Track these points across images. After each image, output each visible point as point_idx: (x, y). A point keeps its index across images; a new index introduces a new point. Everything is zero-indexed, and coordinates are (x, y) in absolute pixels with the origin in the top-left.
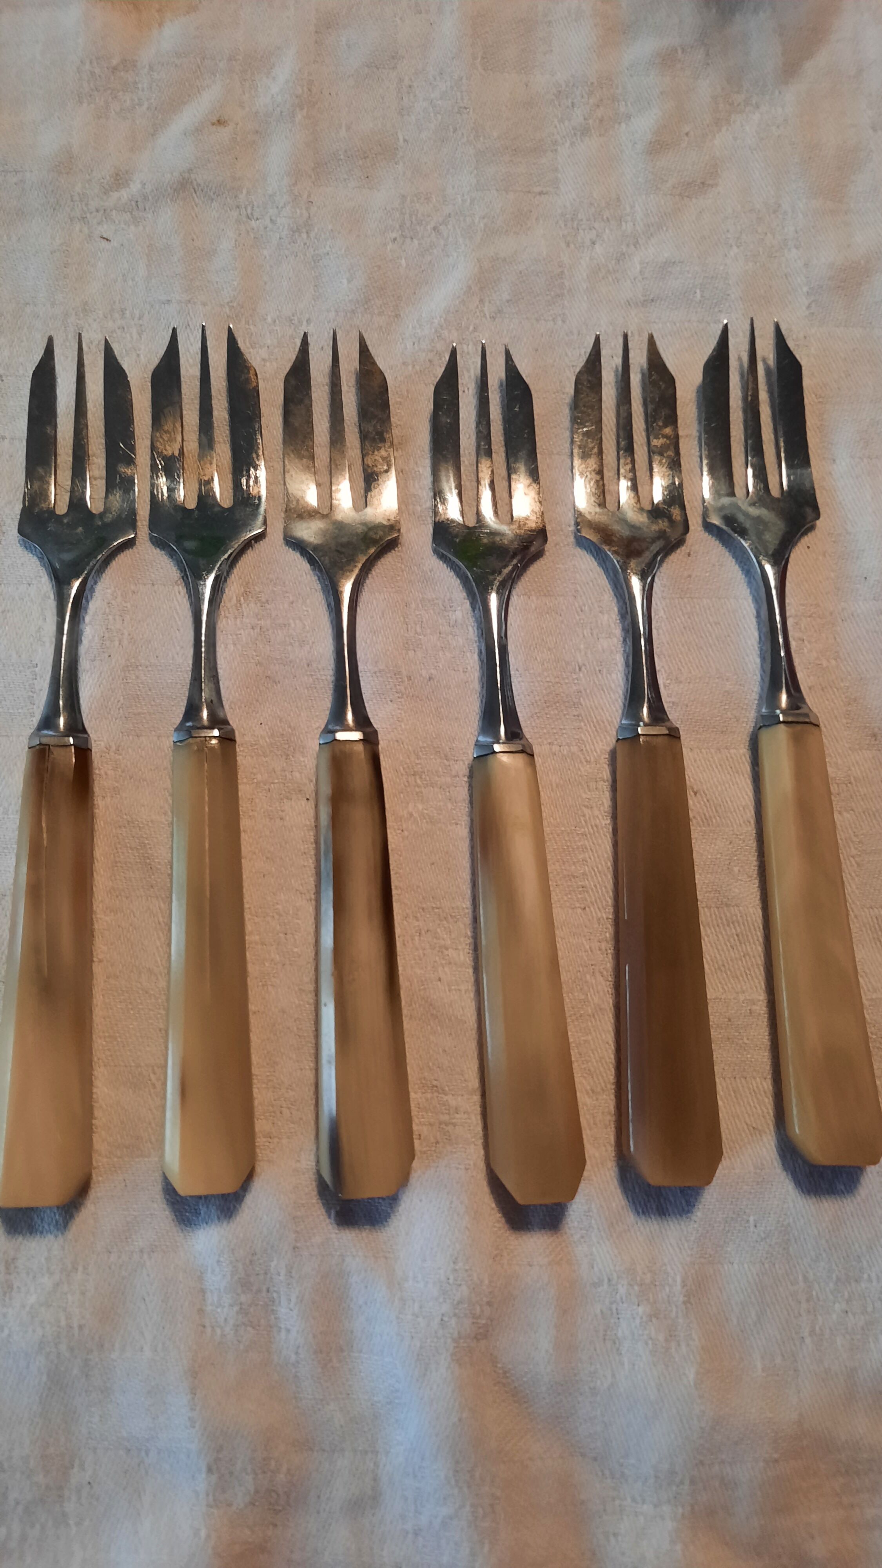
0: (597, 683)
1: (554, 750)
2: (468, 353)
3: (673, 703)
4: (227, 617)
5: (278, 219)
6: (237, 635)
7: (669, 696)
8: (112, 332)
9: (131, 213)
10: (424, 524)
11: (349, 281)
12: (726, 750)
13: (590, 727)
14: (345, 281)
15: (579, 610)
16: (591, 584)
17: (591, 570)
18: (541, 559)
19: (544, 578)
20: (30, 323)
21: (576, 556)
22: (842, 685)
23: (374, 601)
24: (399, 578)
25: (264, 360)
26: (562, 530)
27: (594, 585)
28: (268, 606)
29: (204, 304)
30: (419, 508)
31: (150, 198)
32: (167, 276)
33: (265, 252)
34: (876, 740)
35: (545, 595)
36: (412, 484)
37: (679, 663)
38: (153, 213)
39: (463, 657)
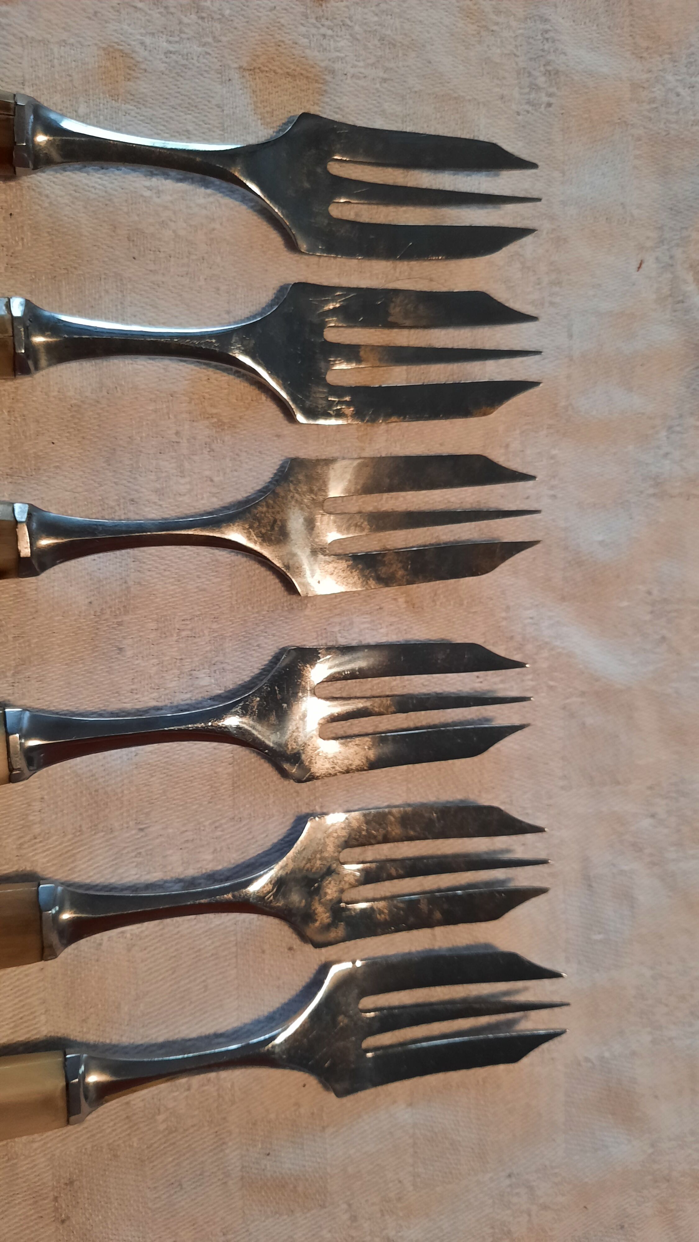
0: (125, 851)
1: (34, 804)
2: (523, 681)
3: (100, 944)
4: (190, 403)
5: (668, 462)
6: (168, 414)
7: (110, 939)
8: (534, 271)
9: (670, 295)
10: (318, 636)
11: (601, 543)
12: (43, 1011)
13: (66, 847)
14: (600, 538)
15: (217, 824)
16: (250, 837)
17: (267, 836)
18: (279, 776)
19: (256, 781)
20: (541, 177)
21: (284, 817)
22: (135, 1139)
23: (219, 579)
24: (250, 608)
25: (507, 446)
26: (315, 799)
27: (248, 840)
28: (205, 451)
29: (569, 377)
30: (336, 629)
31: (687, 317)
32: (599, 335)
33: (631, 447)
34: (66, 1184)
35: (234, 783)
36: (365, 620)
37: (152, 948)
38: (671, 321)
39: (151, 688)
